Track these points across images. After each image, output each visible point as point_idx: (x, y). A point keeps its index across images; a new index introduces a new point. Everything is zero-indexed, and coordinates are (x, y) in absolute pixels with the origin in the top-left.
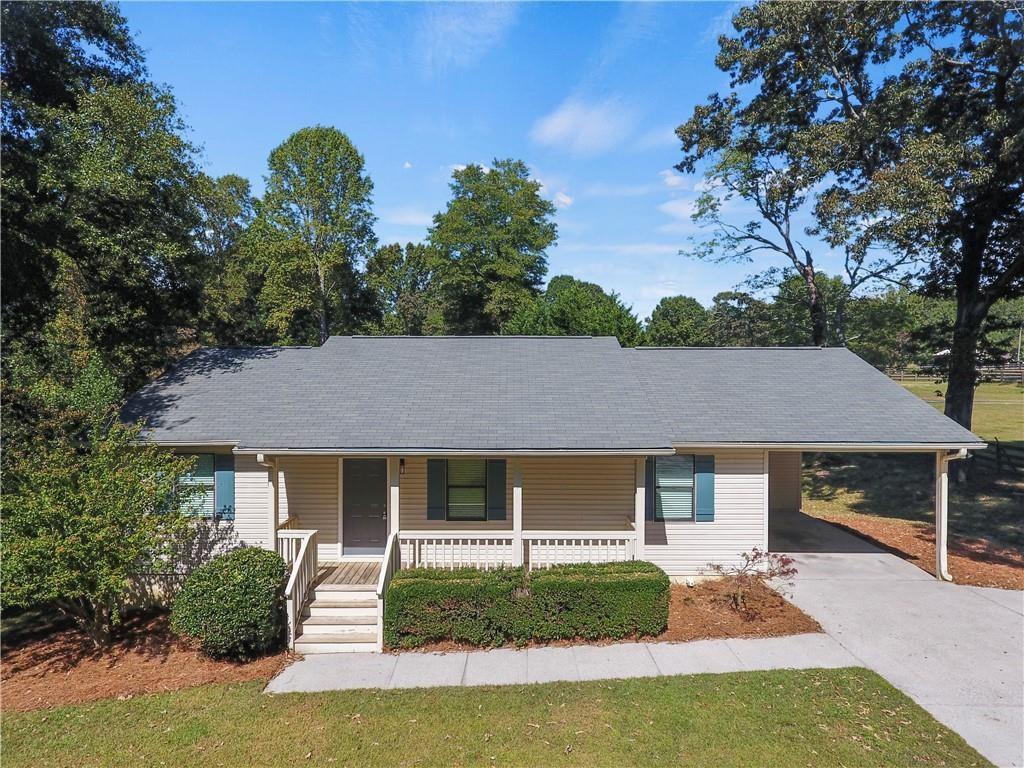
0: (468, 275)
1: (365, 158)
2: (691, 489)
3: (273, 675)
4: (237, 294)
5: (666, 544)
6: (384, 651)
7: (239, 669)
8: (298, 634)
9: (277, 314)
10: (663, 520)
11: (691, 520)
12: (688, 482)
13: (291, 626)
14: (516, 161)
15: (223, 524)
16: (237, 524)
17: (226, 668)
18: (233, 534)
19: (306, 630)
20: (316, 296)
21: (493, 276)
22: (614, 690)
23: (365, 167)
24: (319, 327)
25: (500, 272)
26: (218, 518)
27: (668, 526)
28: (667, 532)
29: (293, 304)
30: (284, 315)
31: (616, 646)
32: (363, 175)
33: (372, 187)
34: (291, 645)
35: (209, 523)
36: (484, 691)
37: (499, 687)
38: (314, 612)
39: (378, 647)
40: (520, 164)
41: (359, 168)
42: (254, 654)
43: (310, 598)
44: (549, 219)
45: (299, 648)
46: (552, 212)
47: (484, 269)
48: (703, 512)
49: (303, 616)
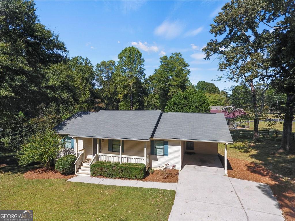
0: (164, 85)
1: (142, 54)
3: (70, 178)
5: (157, 160)
7: (65, 177)
8: (77, 171)
9: (120, 95)
11: (163, 156)
12: (162, 147)
14: (178, 53)
16: (74, 150)
17: (63, 176)
18: (74, 152)
19: (79, 171)
20: (129, 90)
21: (170, 85)
23: (142, 56)
24: (130, 98)
25: (172, 84)
26: (71, 148)
27: (158, 156)
28: (158, 158)
29: (123, 93)
30: (121, 96)
32: (142, 58)
33: (144, 61)
34: (75, 174)
35: (70, 149)
38: (82, 168)
39: (90, 176)
40: (179, 53)
41: (141, 56)
42: (69, 174)
43: (81, 165)
44: (188, 68)
45: (77, 174)
46: (188, 66)
47: (168, 83)
48: (166, 154)
49: (79, 168)
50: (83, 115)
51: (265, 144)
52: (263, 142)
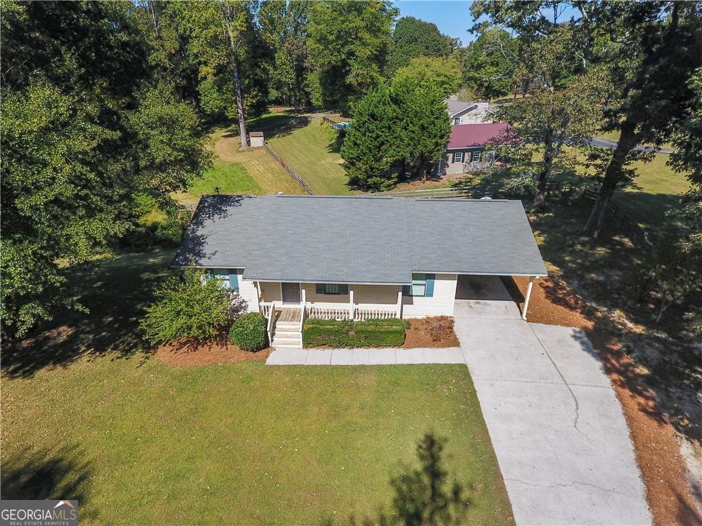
2: (425, 285)
3: (267, 357)
4: (172, 45)
5: (413, 304)
6: (303, 348)
7: (254, 355)
8: (272, 341)
10: (412, 296)
11: (424, 296)
12: (424, 282)
13: (270, 338)
15: (235, 293)
16: (240, 293)
18: (239, 297)
19: (275, 339)
20: (230, 54)
22: (379, 368)
24: (233, 76)
26: (233, 291)
27: (414, 298)
28: (413, 300)
30: (209, 70)
31: (385, 349)
34: (270, 345)
35: (230, 293)
36: (337, 367)
37: (342, 366)
38: (277, 332)
39: (301, 347)
43: (274, 328)
48: (429, 293)
49: (273, 334)
50: (224, 208)
51: (554, 218)
52: (550, 212)
